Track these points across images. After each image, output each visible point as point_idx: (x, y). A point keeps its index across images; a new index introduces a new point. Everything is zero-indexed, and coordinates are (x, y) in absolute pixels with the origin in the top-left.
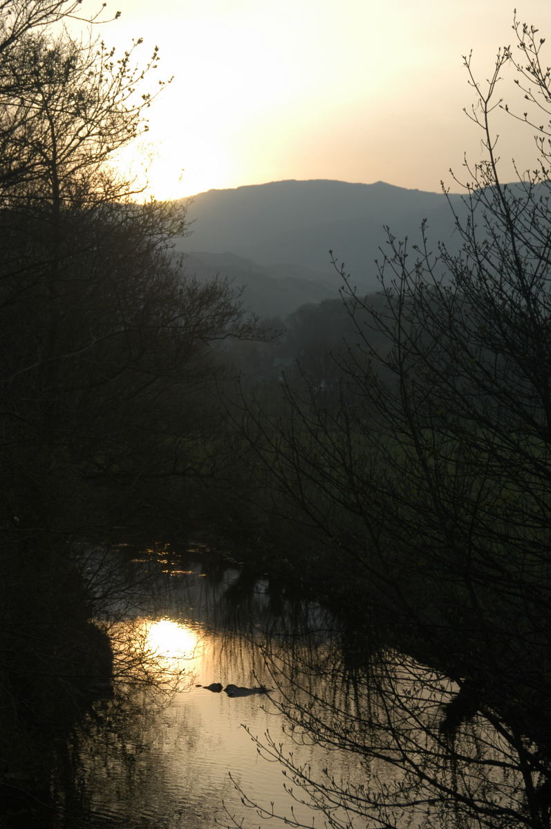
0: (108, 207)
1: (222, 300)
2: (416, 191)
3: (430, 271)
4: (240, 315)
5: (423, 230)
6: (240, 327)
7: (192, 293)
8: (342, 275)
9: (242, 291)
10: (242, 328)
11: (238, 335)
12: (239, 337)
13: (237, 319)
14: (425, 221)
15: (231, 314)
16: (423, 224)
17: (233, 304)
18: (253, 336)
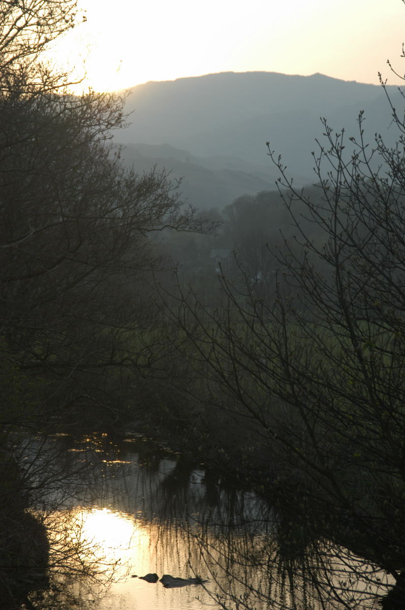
0: (45, 98)
1: (160, 191)
2: (354, 83)
3: (367, 163)
4: (177, 206)
5: (360, 122)
6: (178, 218)
7: (129, 184)
8: (279, 167)
9: (179, 183)
10: (180, 220)
11: (175, 226)
12: (176, 228)
13: (174, 211)
14: (362, 112)
15: (168, 206)
16: (360, 116)
17: (170, 196)
18: (190, 228)
